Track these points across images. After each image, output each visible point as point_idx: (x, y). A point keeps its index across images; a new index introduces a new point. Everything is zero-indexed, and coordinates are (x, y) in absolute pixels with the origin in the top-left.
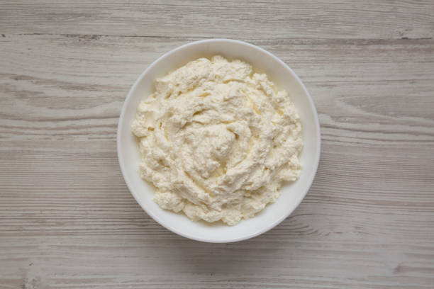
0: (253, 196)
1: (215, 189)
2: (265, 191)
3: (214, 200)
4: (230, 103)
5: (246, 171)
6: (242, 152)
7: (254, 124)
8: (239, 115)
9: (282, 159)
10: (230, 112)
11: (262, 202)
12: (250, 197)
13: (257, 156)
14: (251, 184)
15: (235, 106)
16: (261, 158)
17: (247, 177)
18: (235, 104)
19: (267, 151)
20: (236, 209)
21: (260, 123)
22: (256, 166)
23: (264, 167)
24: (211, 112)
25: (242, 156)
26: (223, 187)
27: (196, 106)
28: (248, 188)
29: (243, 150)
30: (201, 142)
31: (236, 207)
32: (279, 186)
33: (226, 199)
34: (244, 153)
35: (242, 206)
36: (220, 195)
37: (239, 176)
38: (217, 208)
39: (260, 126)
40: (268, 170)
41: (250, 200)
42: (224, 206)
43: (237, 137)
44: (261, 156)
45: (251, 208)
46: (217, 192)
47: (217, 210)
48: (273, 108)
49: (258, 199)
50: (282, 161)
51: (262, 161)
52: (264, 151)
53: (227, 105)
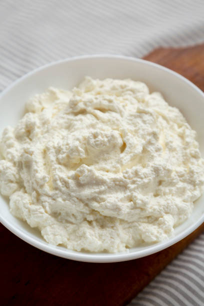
0: (94, 223)
2: (112, 227)
4: (141, 117)
5: (108, 181)
6: (118, 163)
7: (151, 148)
8: (141, 132)
9: (156, 207)
10: (135, 124)
11: (100, 236)
12: (90, 223)
14: (103, 200)
15: (144, 122)
16: (134, 182)
17: (103, 188)
18: (145, 119)
19: (146, 181)
21: (158, 153)
22: (121, 186)
23: (128, 193)
24: (114, 114)
25: (114, 167)
27: (105, 100)
28: (95, 205)
29: (120, 162)
30: (83, 128)
31: (68, 225)
32: (132, 242)
33: (64, 200)
34: (118, 165)
35: (74, 231)
36: (60, 191)
37: (99, 182)
38: (47, 204)
39: (155, 154)
40: (132, 202)
41: (88, 225)
42: (55, 215)
43: (124, 146)
44: (135, 179)
45: (83, 236)
46: (60, 184)
47: (44, 207)
48: (181, 159)
49: (97, 230)
50: (154, 210)
51: (132, 186)
52: (142, 178)
53: (136, 117)
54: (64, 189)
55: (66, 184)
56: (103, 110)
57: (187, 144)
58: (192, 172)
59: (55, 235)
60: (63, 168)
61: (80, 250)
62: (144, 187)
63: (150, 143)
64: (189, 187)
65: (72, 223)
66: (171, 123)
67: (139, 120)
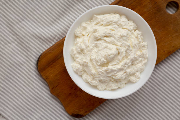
1: (100, 72)
2: (120, 82)
4: (122, 38)
8: (123, 45)
10: (120, 42)
12: (113, 81)
13: (124, 65)
15: (124, 40)
16: (125, 67)
18: (124, 39)
19: (129, 65)
20: (105, 84)
23: (124, 71)
24: (112, 39)
25: (117, 63)
26: (104, 72)
27: (107, 33)
28: (114, 77)
29: (119, 60)
33: (103, 78)
34: (119, 62)
36: (101, 75)
38: (97, 80)
40: (126, 73)
41: (112, 83)
43: (119, 53)
44: (125, 66)
46: (100, 73)
51: (125, 68)
52: (128, 65)
53: (120, 38)
54: (102, 74)
55: (102, 73)
56: (107, 37)
59: (102, 87)
61: (110, 90)
62: (129, 67)
65: (106, 82)
66: (132, 31)
67: (121, 40)
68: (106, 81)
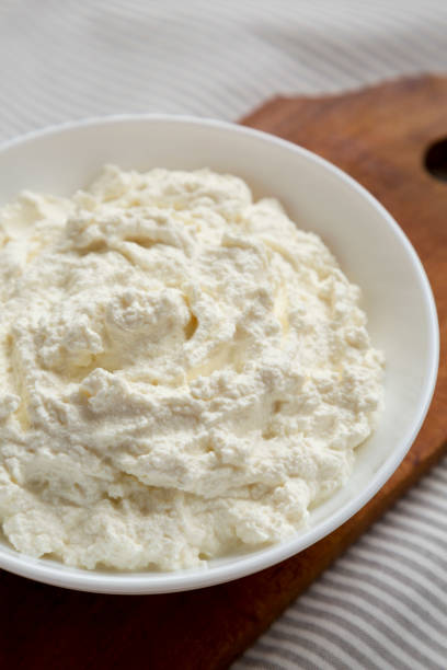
0: (126, 504)
2: (168, 512)
3: (23, 436)
4: (231, 257)
5: (156, 405)
6: (179, 362)
7: (255, 328)
8: (232, 291)
9: (268, 463)
10: (217, 274)
12: (116, 502)
13: (210, 392)
14: (146, 449)
15: (239, 267)
17: (144, 422)
18: (241, 262)
19: (243, 402)
20: (59, 516)
21: (271, 339)
22: (185, 415)
24: (170, 251)
25: (170, 373)
26: (70, 409)
27: (148, 218)
28: (127, 461)
29: (183, 360)
30: (96, 285)
31: (65, 508)
32: (214, 544)
33: (55, 452)
35: (80, 523)
36: (46, 430)
37: (134, 409)
38: (15, 463)
39: (265, 342)
40: (212, 454)
41: (111, 509)
42: (36, 486)
43: (193, 324)
44: (218, 399)
45: (100, 535)
46: (44, 413)
47: (8, 469)
49: (133, 520)
50: (264, 469)
51: (212, 416)
52: (234, 397)
53: (219, 256)
54: (54, 426)
55: (59, 415)
56: (144, 242)
57: (340, 315)
58: (349, 381)
59: (34, 533)
60: (52, 377)
61: (92, 566)
62: (240, 418)
63: (252, 316)
64: (343, 414)
65: (73, 504)
67: (227, 264)
68: (75, 497)
